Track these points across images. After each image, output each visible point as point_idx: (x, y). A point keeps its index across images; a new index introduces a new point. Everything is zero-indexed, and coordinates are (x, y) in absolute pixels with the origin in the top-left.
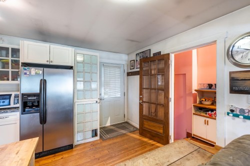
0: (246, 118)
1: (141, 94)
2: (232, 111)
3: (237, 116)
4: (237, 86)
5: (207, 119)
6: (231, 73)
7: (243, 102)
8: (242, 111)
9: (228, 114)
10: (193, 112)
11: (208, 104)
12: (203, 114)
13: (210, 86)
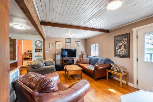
6: (35, 48)
7: (37, 54)
8: (37, 56)
9: (35, 57)
10: (23, 60)
11: (27, 57)
12: (27, 60)
13: (29, 51)
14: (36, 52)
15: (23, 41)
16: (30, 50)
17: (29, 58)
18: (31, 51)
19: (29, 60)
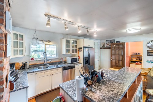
0: (152, 62)
1: (111, 56)
2: (148, 61)
3: (150, 62)
4: (149, 54)
5: (136, 65)
6: (147, 50)
7: (151, 58)
8: (151, 61)
9: (147, 62)
10: (130, 63)
11: (135, 60)
12: (134, 63)
13: (136, 54)
14: (148, 55)
15: (129, 43)
16: (137, 52)
17: (137, 62)
18: (139, 53)
19: (137, 64)
